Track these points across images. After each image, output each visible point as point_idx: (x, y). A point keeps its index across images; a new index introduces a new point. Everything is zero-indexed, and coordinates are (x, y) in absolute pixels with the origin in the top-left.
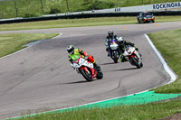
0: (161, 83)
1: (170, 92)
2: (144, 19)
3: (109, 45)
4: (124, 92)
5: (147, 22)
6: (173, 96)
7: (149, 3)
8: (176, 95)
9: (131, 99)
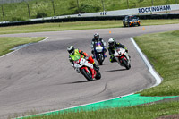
0: (146, 86)
1: (155, 95)
2: (130, 22)
3: (95, 47)
4: (110, 95)
5: (132, 25)
6: (158, 98)
7: (134, 7)
8: (162, 98)
9: (117, 102)
